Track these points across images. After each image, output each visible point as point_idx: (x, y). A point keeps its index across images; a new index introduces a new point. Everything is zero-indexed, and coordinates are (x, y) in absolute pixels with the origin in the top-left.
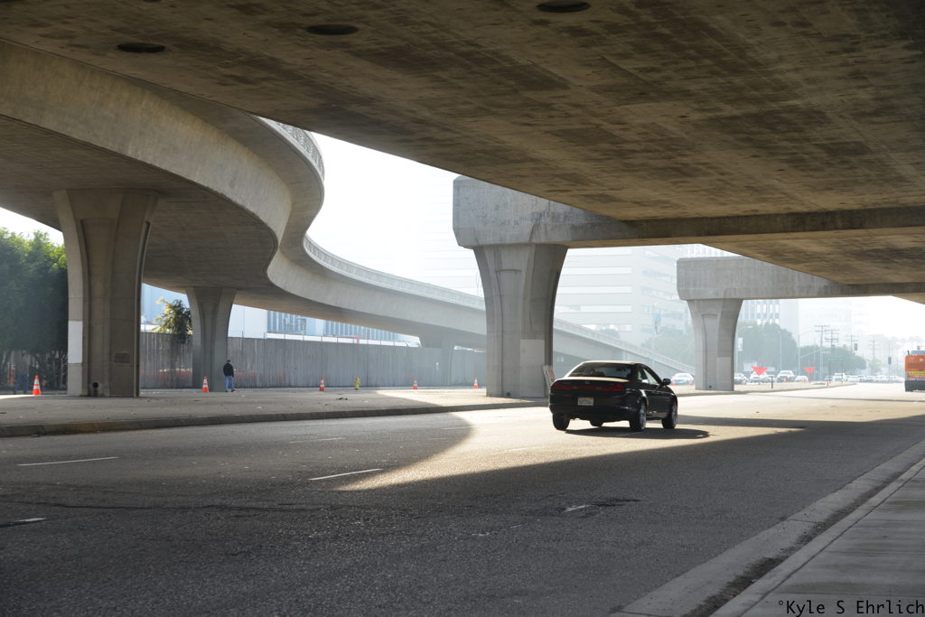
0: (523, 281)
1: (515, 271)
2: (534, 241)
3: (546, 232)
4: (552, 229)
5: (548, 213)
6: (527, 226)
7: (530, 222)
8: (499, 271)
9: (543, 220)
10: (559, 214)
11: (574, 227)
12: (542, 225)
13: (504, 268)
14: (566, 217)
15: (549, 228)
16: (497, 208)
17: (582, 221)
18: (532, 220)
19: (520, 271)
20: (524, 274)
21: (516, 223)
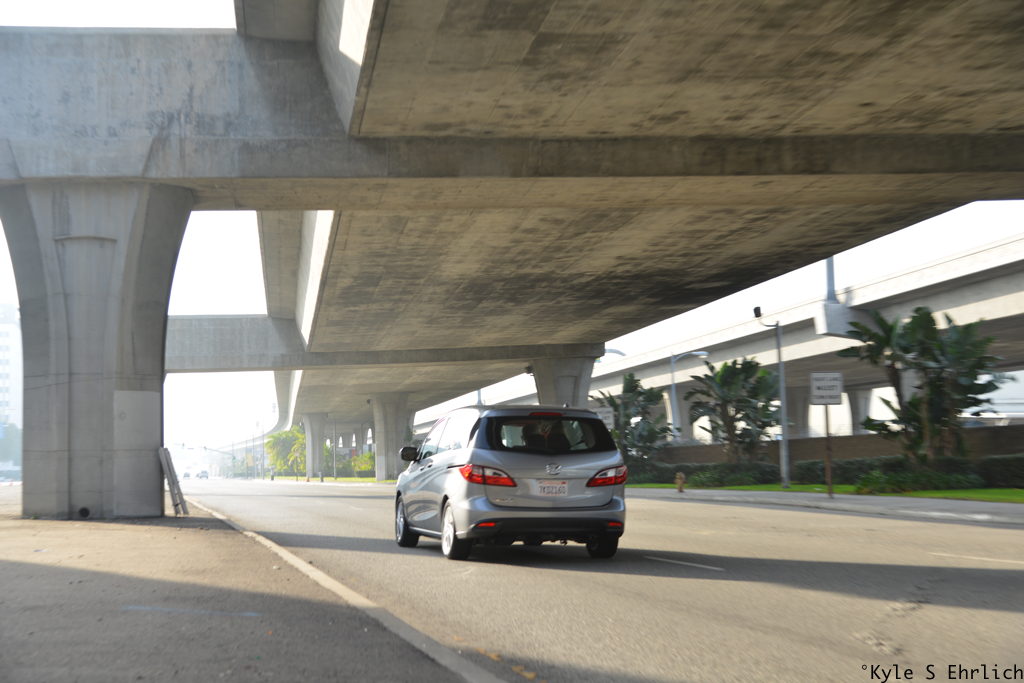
0: (120, 263)
1: (101, 240)
2: (153, 174)
3: (182, 156)
4: (196, 151)
5: (187, 116)
6: (139, 141)
7: (146, 132)
8: (62, 240)
9: (175, 130)
10: (213, 118)
11: (247, 148)
12: (174, 141)
13: (75, 233)
14: (228, 125)
15: (189, 148)
16: (66, 97)
17: (266, 134)
18: (150, 128)
19: (114, 241)
20: (123, 246)
21: (112, 133)
